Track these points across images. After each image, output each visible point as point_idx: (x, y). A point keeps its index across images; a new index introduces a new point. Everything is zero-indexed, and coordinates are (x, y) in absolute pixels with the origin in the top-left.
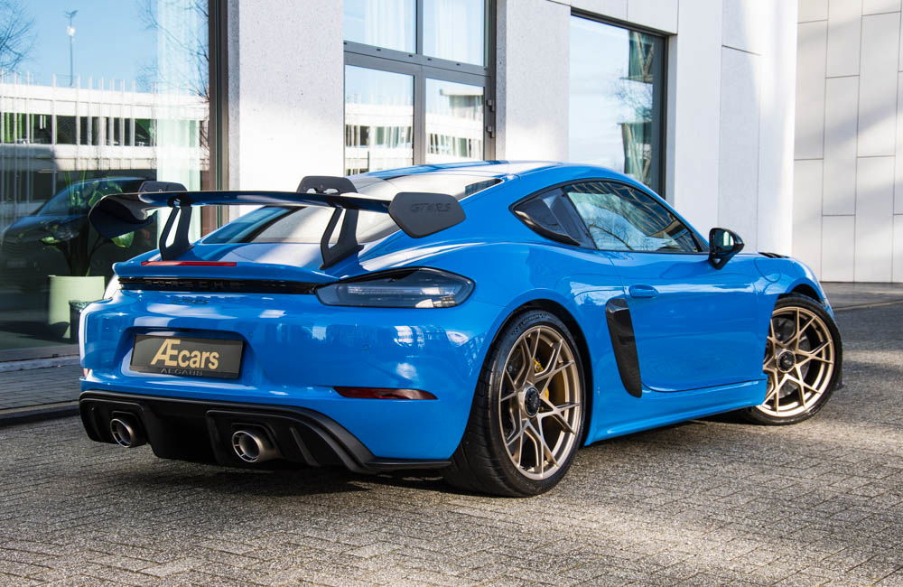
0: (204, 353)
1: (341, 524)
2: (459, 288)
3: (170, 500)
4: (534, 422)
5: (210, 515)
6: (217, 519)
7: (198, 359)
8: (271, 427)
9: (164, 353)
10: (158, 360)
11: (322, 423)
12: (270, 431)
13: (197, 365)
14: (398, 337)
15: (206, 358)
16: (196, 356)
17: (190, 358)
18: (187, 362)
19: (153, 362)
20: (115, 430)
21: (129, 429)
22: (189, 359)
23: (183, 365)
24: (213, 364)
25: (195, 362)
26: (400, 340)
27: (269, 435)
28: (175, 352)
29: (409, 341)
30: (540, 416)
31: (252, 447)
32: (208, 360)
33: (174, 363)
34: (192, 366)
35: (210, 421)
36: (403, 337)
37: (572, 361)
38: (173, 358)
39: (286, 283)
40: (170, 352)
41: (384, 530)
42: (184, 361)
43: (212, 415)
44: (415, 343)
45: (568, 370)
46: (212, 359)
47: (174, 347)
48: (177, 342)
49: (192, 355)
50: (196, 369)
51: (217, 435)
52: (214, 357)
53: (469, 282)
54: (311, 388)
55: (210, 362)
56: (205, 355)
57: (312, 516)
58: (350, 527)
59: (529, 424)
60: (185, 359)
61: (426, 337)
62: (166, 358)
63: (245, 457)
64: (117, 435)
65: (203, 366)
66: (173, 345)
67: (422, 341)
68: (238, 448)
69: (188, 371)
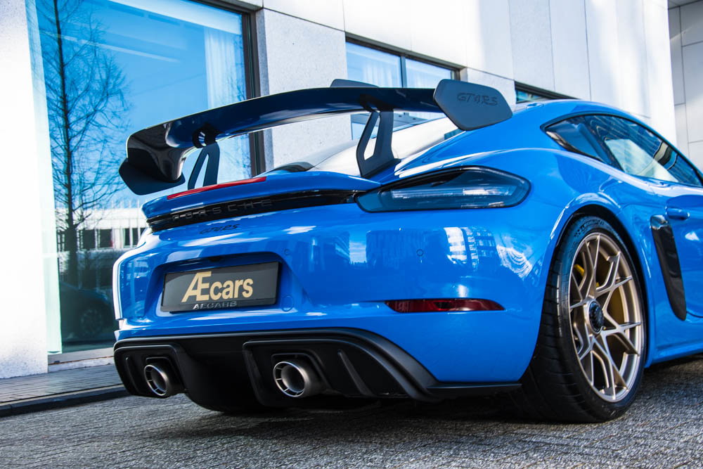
0: (237, 282)
1: (399, 460)
2: (514, 188)
3: (208, 448)
4: (600, 340)
5: (247, 460)
6: (255, 464)
7: (231, 289)
8: (315, 354)
9: (195, 288)
10: (190, 297)
11: (374, 342)
12: (316, 359)
13: (230, 296)
14: (451, 254)
15: (239, 286)
16: (228, 286)
17: (223, 289)
18: (220, 294)
19: (185, 300)
20: (149, 378)
21: (164, 376)
22: (221, 290)
23: (216, 298)
24: (247, 292)
25: (228, 293)
26: (453, 256)
27: (315, 364)
28: (206, 286)
29: (463, 258)
30: (604, 334)
31: (296, 379)
32: (241, 289)
33: (206, 298)
34: (225, 297)
35: (247, 355)
36: (456, 253)
37: (629, 276)
38: (205, 292)
39: (321, 192)
40: (202, 286)
41: (454, 464)
42: (216, 293)
43: (248, 347)
44: (469, 260)
45: (626, 287)
46: (246, 287)
47: (205, 280)
48: (208, 274)
49: (225, 285)
50: (229, 301)
51: (256, 369)
52: (248, 284)
53: (523, 182)
54: (357, 305)
55: (244, 290)
56: (238, 283)
57: (365, 453)
58: (412, 463)
59: (594, 340)
60: (217, 291)
61: (480, 253)
62: (197, 293)
63: (289, 392)
64: (152, 383)
65: (236, 296)
66: (204, 278)
67: (476, 257)
68: (281, 383)
69: (221, 303)
